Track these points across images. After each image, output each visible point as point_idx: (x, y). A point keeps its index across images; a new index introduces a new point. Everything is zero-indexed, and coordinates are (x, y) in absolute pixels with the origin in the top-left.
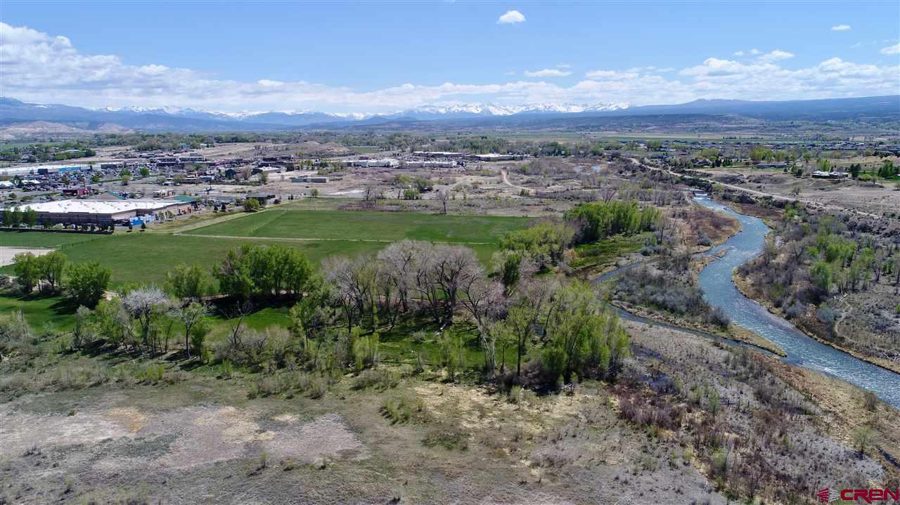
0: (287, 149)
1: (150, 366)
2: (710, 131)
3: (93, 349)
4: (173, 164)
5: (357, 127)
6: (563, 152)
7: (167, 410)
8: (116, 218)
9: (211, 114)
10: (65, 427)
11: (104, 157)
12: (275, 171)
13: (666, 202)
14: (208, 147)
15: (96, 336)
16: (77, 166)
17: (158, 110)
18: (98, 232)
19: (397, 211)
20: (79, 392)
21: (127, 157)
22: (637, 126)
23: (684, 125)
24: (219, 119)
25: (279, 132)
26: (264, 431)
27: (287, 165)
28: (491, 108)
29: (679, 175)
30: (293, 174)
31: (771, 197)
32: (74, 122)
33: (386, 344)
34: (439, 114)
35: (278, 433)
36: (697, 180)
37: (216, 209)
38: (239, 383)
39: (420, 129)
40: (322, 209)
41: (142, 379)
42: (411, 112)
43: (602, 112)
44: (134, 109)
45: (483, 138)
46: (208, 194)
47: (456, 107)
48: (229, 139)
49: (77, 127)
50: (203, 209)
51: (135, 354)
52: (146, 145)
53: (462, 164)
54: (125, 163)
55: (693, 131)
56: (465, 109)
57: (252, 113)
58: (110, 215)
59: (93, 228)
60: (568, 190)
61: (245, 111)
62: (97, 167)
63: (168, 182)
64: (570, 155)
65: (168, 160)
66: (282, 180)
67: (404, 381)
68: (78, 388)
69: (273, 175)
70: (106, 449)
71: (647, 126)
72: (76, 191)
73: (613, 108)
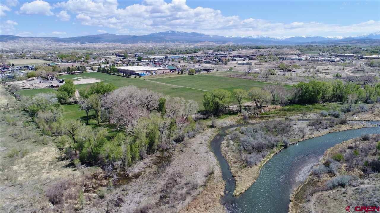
14: (240, 50)
16: (179, 56)
18: (127, 77)
27: (250, 58)
37: (179, 72)
53: (344, 60)
61: (285, 37)
62: (186, 56)
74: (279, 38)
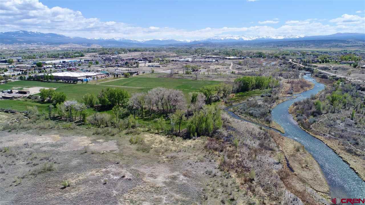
0: (153, 54)
1: (68, 124)
2: (338, 47)
3: (54, 118)
4: (109, 60)
5: (186, 45)
6: (263, 56)
7: (67, 136)
8: (79, 78)
9: (131, 40)
10: (37, 139)
11: (87, 57)
12: (144, 63)
13: (289, 77)
14: (124, 53)
15: (56, 115)
16: (76, 60)
17: (112, 39)
18: (72, 83)
19: (179, 78)
20: (45, 130)
21: (94, 57)
22: (305, 45)
23: (327, 45)
24: (134, 42)
25: (156, 47)
26: (92, 143)
27: (149, 61)
28: (243, 37)
29: (303, 66)
30: (150, 64)
31: (336, 76)
32: (82, 44)
33: (145, 122)
34: (221, 40)
35: (95, 144)
36: (310, 68)
37: (115, 76)
38: (92, 130)
39: (211, 46)
40: (153, 77)
41: (64, 127)
42: (209, 39)
43: (292, 39)
44: (104, 38)
45: (233, 50)
46: (115, 71)
47: (228, 37)
48: (133, 50)
49: (83, 45)
50: (110, 76)
51: (66, 121)
52: (103, 52)
53: (217, 61)
54: (93, 59)
55: (330, 47)
56: (232, 38)
57: (147, 40)
58: (77, 77)
59: (71, 82)
60: (252, 72)
61: (145, 39)
62: (83, 61)
63: (104, 66)
64: (266, 57)
65: (108, 58)
66: (145, 66)
67: (143, 133)
68: (45, 129)
69: (142, 64)
70: (46, 145)
71: (309, 45)
72: (71, 69)
73: (297, 37)
74: (140, 40)
